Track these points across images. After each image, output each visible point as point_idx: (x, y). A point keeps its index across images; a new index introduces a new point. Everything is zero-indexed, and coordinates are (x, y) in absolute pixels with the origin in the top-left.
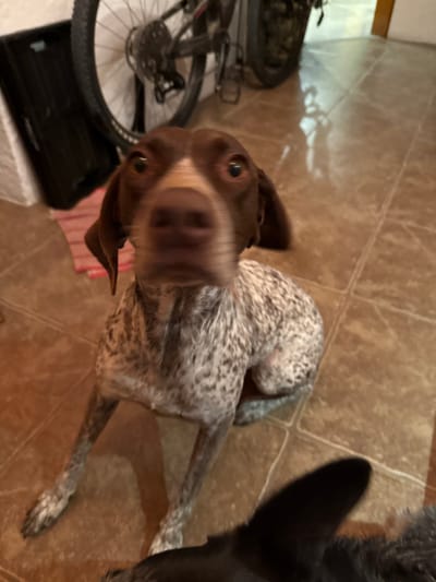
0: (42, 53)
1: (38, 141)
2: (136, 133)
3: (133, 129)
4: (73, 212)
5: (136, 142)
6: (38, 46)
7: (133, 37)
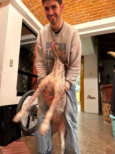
0: (10, 109)
1: (4, 127)
2: (26, 128)
3: (26, 127)
4: (6, 147)
5: (26, 130)
6: (10, 108)
7: (29, 108)
